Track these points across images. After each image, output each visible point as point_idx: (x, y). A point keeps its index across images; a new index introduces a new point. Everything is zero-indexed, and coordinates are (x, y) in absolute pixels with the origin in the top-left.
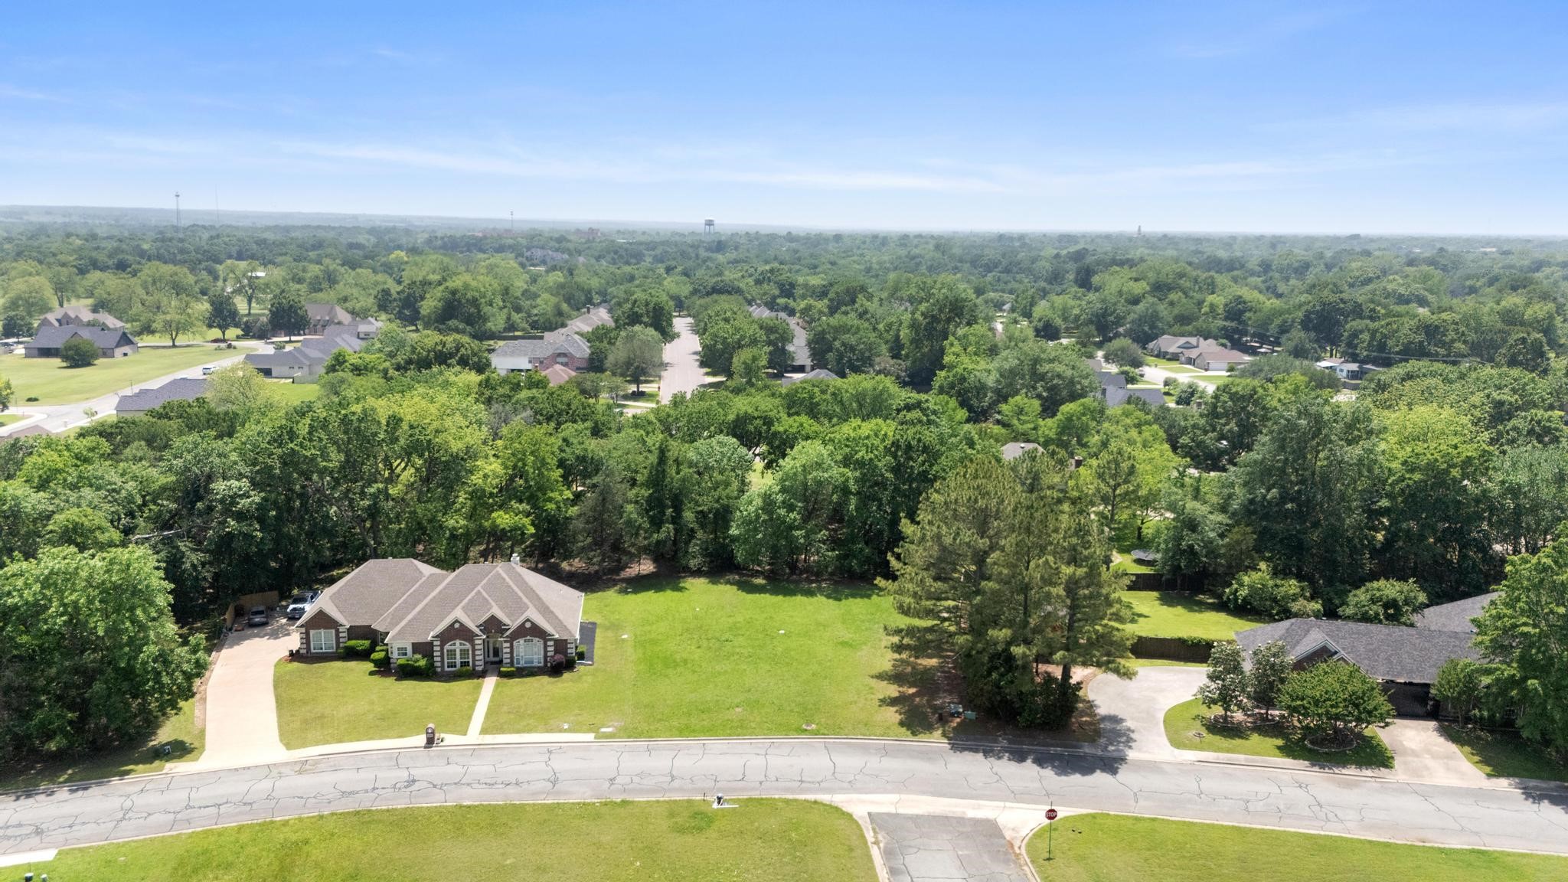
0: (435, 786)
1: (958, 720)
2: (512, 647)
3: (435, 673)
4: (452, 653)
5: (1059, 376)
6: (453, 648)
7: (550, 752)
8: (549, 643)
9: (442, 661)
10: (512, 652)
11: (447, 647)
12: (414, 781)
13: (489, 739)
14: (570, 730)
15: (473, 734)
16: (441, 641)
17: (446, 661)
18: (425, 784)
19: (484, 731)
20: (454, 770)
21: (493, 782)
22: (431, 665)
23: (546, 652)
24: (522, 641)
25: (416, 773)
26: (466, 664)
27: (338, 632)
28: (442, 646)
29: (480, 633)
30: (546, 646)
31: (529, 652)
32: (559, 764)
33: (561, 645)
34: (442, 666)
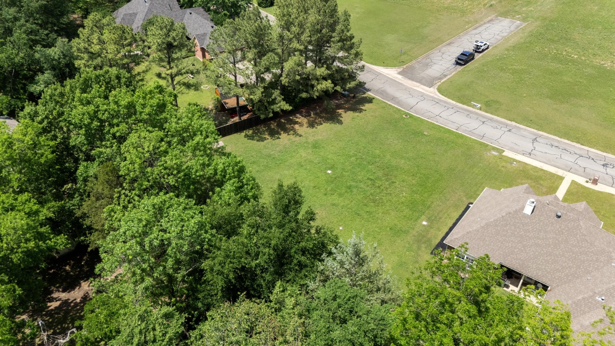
0: (593, 159)
7: (530, 154)
12: (603, 165)
13: (560, 172)
14: (514, 160)
15: (569, 178)
18: (598, 162)
19: (562, 178)
20: (583, 162)
21: (563, 151)
25: (602, 169)
32: (529, 146)
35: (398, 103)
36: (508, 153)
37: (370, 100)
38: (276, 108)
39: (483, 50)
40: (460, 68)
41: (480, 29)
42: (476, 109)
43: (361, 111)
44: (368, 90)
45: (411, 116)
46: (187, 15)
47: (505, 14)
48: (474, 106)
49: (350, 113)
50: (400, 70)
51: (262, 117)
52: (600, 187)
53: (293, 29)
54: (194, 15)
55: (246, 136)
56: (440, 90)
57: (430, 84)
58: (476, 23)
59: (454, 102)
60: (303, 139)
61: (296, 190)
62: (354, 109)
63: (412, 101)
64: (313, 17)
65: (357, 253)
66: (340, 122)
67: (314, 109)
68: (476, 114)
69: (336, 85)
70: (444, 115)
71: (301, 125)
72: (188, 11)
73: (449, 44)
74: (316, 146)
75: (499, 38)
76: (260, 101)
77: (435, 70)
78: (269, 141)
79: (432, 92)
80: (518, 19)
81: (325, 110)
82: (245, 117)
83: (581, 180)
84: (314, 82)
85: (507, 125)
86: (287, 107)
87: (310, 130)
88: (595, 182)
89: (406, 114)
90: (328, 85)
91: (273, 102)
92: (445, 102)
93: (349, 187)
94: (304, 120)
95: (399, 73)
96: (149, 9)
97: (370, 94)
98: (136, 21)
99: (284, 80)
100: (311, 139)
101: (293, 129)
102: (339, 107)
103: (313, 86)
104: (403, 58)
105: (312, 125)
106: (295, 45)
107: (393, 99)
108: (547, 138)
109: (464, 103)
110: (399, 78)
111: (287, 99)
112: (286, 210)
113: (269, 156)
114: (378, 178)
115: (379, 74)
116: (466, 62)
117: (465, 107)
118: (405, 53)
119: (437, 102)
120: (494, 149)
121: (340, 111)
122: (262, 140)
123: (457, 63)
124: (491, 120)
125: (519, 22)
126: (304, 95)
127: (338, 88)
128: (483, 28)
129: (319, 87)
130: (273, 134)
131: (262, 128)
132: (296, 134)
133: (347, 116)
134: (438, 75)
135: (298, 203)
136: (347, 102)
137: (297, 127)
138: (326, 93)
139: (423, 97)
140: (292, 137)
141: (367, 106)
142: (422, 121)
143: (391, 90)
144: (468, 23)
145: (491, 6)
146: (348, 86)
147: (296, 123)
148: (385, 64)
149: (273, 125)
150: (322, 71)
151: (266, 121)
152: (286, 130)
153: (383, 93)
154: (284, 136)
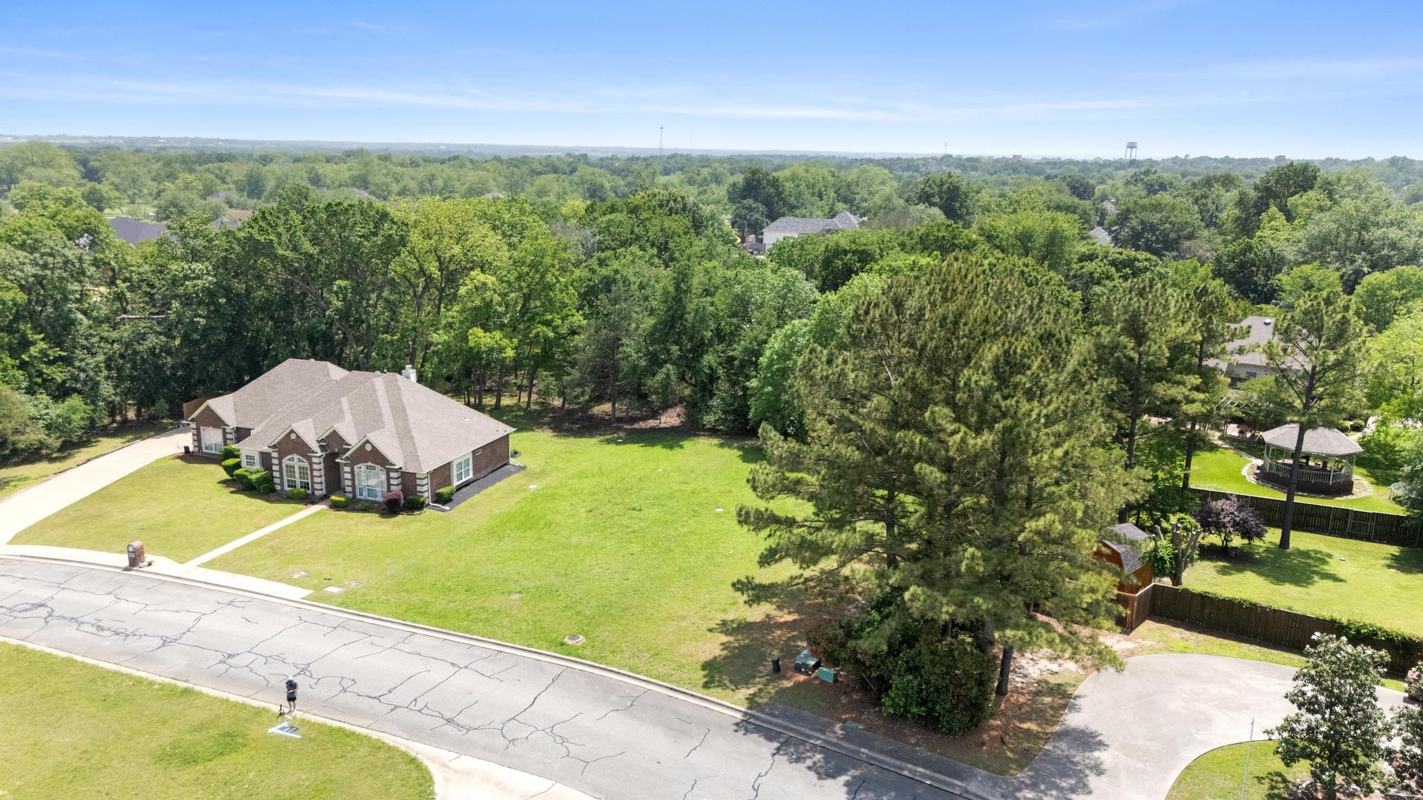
1: (802, 678)
2: (352, 472)
3: (274, 490)
4: (290, 468)
5: (1393, 246)
6: (291, 463)
8: (393, 475)
9: (281, 477)
10: (353, 479)
11: (285, 461)
13: (199, 573)
15: (192, 565)
16: (280, 454)
17: (286, 479)
19: (210, 563)
22: (268, 480)
23: (389, 485)
24: (363, 466)
26: (306, 486)
27: (225, 433)
28: (280, 459)
29: (318, 450)
30: (388, 478)
31: (370, 481)
33: (408, 479)
34: (282, 484)
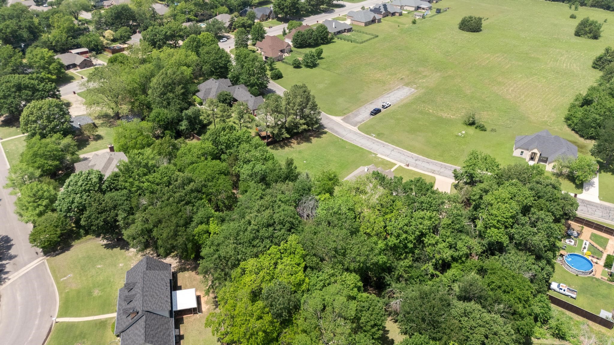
0: (413, 157)
12: (415, 160)
13: (396, 162)
14: (380, 158)
15: (398, 164)
19: (396, 164)
20: (407, 158)
25: (413, 161)
32: (389, 153)
35: (338, 134)
36: (379, 156)
37: (325, 133)
38: (283, 136)
39: (387, 107)
40: (372, 117)
41: (391, 94)
42: (373, 137)
43: (321, 137)
44: (325, 128)
45: (343, 140)
46: (237, 89)
47: (407, 85)
48: (372, 136)
49: (316, 139)
50: (342, 118)
51: (278, 140)
52: (410, 168)
53: (291, 105)
54: (241, 89)
55: (270, 148)
56: (359, 128)
57: (355, 125)
58: (389, 90)
59: (363, 134)
60: (294, 149)
61: (292, 160)
62: (318, 137)
63: (344, 133)
64: (298, 100)
65: (307, 175)
66: (311, 142)
67: (300, 137)
68: (372, 139)
69: (309, 126)
70: (357, 140)
71: (294, 143)
72: (237, 86)
73: (371, 104)
74: (300, 152)
75: (399, 99)
76: (277, 134)
77: (359, 118)
78: (280, 150)
79: (355, 129)
80: (414, 88)
81: (305, 137)
82: (269, 140)
83: (403, 165)
84: (299, 126)
85: (383, 144)
86: (288, 136)
87: (298, 146)
88: (408, 165)
89: (341, 139)
90: (305, 127)
91: (282, 134)
92: (360, 134)
93: (312, 167)
94: (295, 142)
95: (342, 120)
96: (219, 87)
97: (326, 130)
98: (212, 92)
99: (287, 125)
100: (298, 149)
101: (290, 145)
102: (311, 136)
103: (299, 127)
104: (345, 112)
105: (298, 143)
106: (292, 111)
107: (336, 132)
108: (398, 150)
109: (368, 134)
110: (341, 122)
111: (288, 132)
112: (289, 165)
113: (280, 156)
114: (324, 164)
115: (332, 120)
116: (376, 114)
117: (368, 136)
118: (346, 109)
119: (356, 133)
120: (374, 154)
121: (311, 138)
122: (278, 149)
123: (371, 115)
124: (378, 142)
125: (413, 90)
126: (295, 131)
127: (310, 128)
128: (393, 93)
129: (302, 128)
130: (282, 147)
131: (277, 145)
132: (291, 147)
133: (314, 140)
134: (360, 120)
135: (292, 164)
136: (315, 133)
137: (292, 144)
138: (305, 130)
139: (350, 131)
140: (290, 148)
141: (324, 135)
142: (347, 142)
143: (336, 128)
144: (385, 90)
145: (402, 79)
146: (314, 127)
147: (292, 143)
148: (336, 115)
149: (282, 144)
150: (303, 121)
151: (278, 142)
152: (287, 146)
153: (332, 129)
154: (286, 148)
